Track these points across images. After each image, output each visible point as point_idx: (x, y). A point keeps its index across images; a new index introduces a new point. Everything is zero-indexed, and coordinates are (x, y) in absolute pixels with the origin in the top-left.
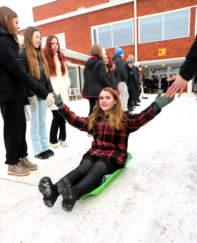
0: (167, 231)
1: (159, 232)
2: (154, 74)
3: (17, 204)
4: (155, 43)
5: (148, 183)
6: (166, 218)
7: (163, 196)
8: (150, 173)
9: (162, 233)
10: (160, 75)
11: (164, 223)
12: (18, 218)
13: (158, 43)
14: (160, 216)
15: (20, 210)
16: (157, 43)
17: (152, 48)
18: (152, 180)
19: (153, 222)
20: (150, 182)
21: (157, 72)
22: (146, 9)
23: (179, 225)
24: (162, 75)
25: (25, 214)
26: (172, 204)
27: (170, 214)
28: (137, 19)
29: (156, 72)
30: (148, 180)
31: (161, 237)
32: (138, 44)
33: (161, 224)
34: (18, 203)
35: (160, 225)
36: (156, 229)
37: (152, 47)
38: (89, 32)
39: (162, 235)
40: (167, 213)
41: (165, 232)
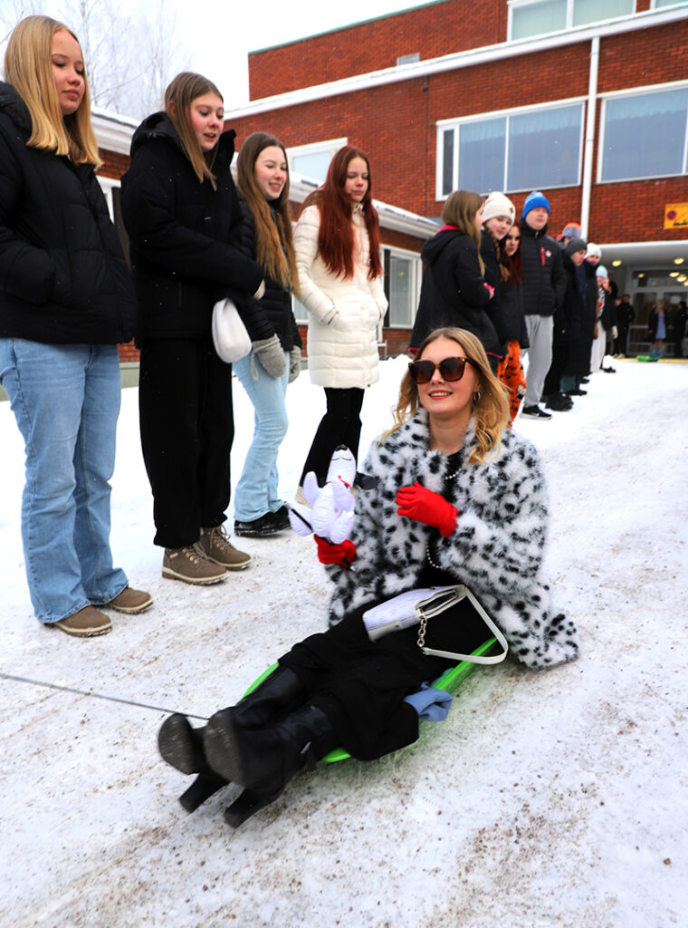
0: (637, 730)
1: (615, 730)
2: (642, 290)
3: (217, 630)
4: (653, 184)
5: (594, 611)
6: (636, 700)
7: (634, 649)
8: (602, 589)
9: (621, 733)
10: (665, 294)
11: (629, 710)
12: (225, 662)
13: (667, 184)
14: (622, 694)
15: (225, 644)
16: (660, 185)
17: (641, 200)
18: (604, 607)
19: (598, 705)
20: (598, 612)
21: (654, 284)
22: (632, 66)
23: (674, 720)
24: (671, 294)
25: (241, 654)
26: (661, 670)
27: (649, 691)
28: (599, 101)
29: (652, 282)
30: (594, 606)
31: (618, 740)
32: (594, 186)
33: (622, 712)
34: (219, 627)
35: (620, 714)
36: (606, 722)
37: (644, 196)
38: (429, 137)
39: (622, 737)
40: (641, 688)
41: (632, 730)
